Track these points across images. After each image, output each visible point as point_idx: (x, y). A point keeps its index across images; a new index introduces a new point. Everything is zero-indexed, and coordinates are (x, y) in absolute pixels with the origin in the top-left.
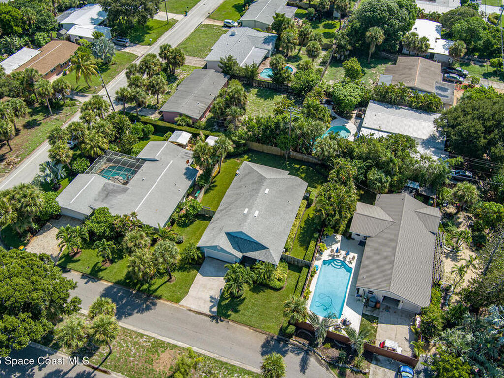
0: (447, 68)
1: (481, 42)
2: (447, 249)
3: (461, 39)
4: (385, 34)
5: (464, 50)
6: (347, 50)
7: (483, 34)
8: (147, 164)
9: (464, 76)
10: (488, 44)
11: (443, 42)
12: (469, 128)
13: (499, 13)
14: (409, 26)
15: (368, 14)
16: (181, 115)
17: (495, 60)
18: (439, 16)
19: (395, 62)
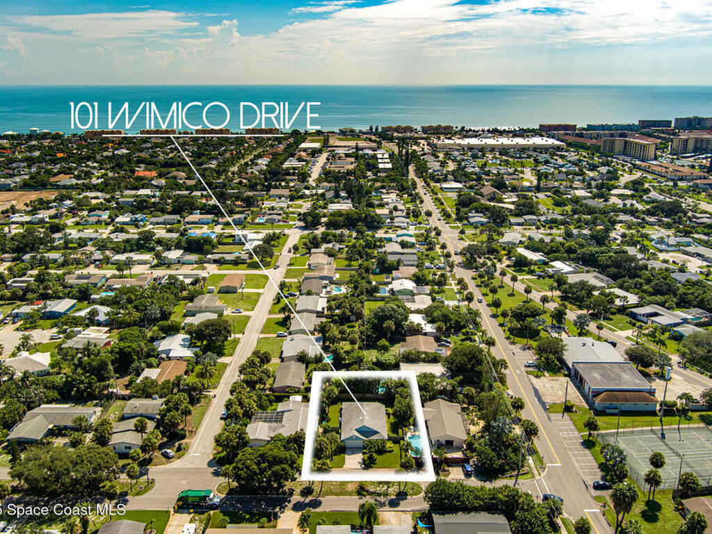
0: (437, 340)
1: (453, 322)
2: (469, 422)
3: (439, 321)
4: (395, 324)
5: (444, 327)
6: (373, 337)
7: (452, 316)
8: (285, 413)
9: (449, 343)
10: (457, 322)
11: (430, 325)
12: (460, 361)
13: (457, 304)
14: (406, 319)
15: (381, 314)
16: (289, 387)
17: (464, 330)
18: (421, 310)
19: (405, 341)
